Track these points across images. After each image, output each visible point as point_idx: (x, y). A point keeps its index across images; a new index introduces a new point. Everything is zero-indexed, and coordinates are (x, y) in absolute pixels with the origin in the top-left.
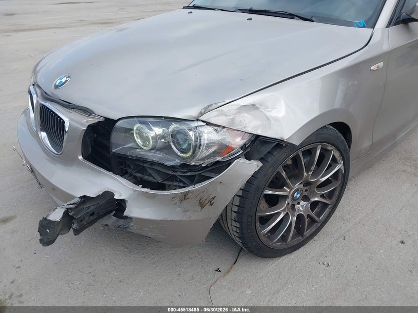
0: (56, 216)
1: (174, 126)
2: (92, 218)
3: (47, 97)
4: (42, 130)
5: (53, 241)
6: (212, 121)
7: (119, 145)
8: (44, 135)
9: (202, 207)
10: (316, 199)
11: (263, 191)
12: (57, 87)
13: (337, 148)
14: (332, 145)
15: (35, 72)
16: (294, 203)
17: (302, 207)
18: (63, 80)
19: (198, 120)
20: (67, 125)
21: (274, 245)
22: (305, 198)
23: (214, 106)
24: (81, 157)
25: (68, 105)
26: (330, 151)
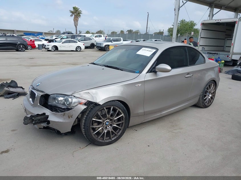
0: (29, 116)
1: (66, 97)
2: (39, 121)
3: (34, 89)
4: (30, 98)
5: (27, 124)
6: (76, 96)
7: (51, 102)
8: (31, 99)
9: (69, 118)
10: (115, 125)
11: (92, 118)
12: (37, 86)
13: (120, 108)
14: (117, 107)
15: (33, 82)
16: (106, 126)
17: (110, 128)
18: (39, 84)
19: (72, 95)
20: (36, 95)
21: (98, 140)
22: (111, 125)
23: (76, 92)
24: (39, 104)
25: (38, 90)
26: (117, 109)
